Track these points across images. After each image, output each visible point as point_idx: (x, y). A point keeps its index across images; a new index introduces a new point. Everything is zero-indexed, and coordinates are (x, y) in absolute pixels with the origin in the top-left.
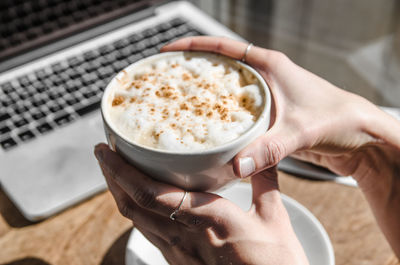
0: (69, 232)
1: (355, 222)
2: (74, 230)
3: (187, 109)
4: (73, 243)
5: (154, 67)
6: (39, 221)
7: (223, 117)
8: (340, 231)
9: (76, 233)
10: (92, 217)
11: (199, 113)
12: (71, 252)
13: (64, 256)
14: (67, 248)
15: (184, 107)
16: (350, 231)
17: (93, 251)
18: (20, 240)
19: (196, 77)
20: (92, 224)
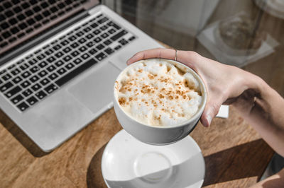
0: (67, 156)
1: (212, 136)
2: (70, 154)
3: (163, 97)
4: (70, 162)
5: (128, 75)
6: (51, 152)
7: (185, 97)
8: (204, 142)
9: (71, 156)
10: (77, 146)
11: (171, 98)
12: (70, 168)
13: (67, 171)
14: (67, 166)
15: (161, 97)
16: (209, 141)
17: (82, 167)
18: (42, 163)
19: (156, 75)
20: (78, 150)
